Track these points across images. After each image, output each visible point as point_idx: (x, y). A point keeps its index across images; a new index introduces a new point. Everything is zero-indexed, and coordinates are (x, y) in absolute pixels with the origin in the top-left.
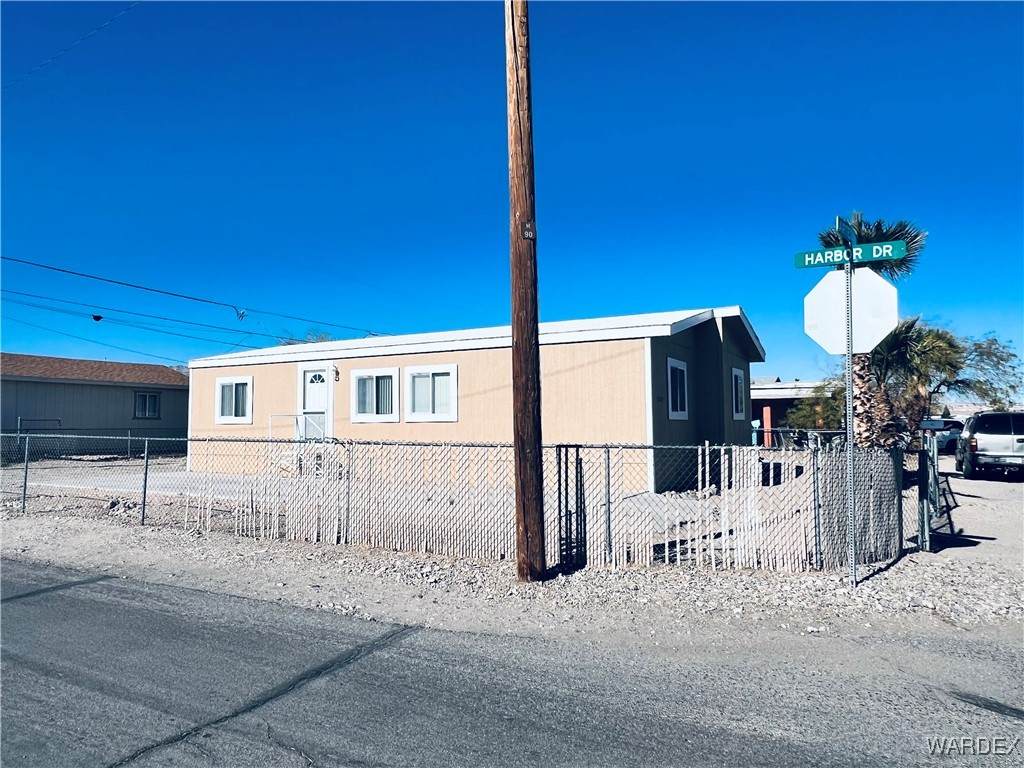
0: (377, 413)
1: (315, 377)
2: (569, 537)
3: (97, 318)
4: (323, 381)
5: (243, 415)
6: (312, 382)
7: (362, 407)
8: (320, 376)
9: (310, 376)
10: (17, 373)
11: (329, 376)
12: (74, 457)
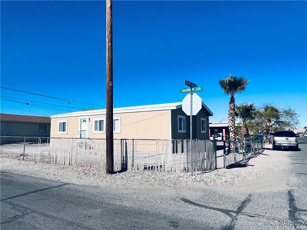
0: (100, 131)
1: (84, 120)
2: (123, 163)
3: (28, 104)
4: (86, 122)
5: (65, 131)
6: (83, 122)
7: (96, 129)
8: (85, 120)
9: (82, 120)
10: (5, 119)
11: (87, 120)
12: (21, 143)
